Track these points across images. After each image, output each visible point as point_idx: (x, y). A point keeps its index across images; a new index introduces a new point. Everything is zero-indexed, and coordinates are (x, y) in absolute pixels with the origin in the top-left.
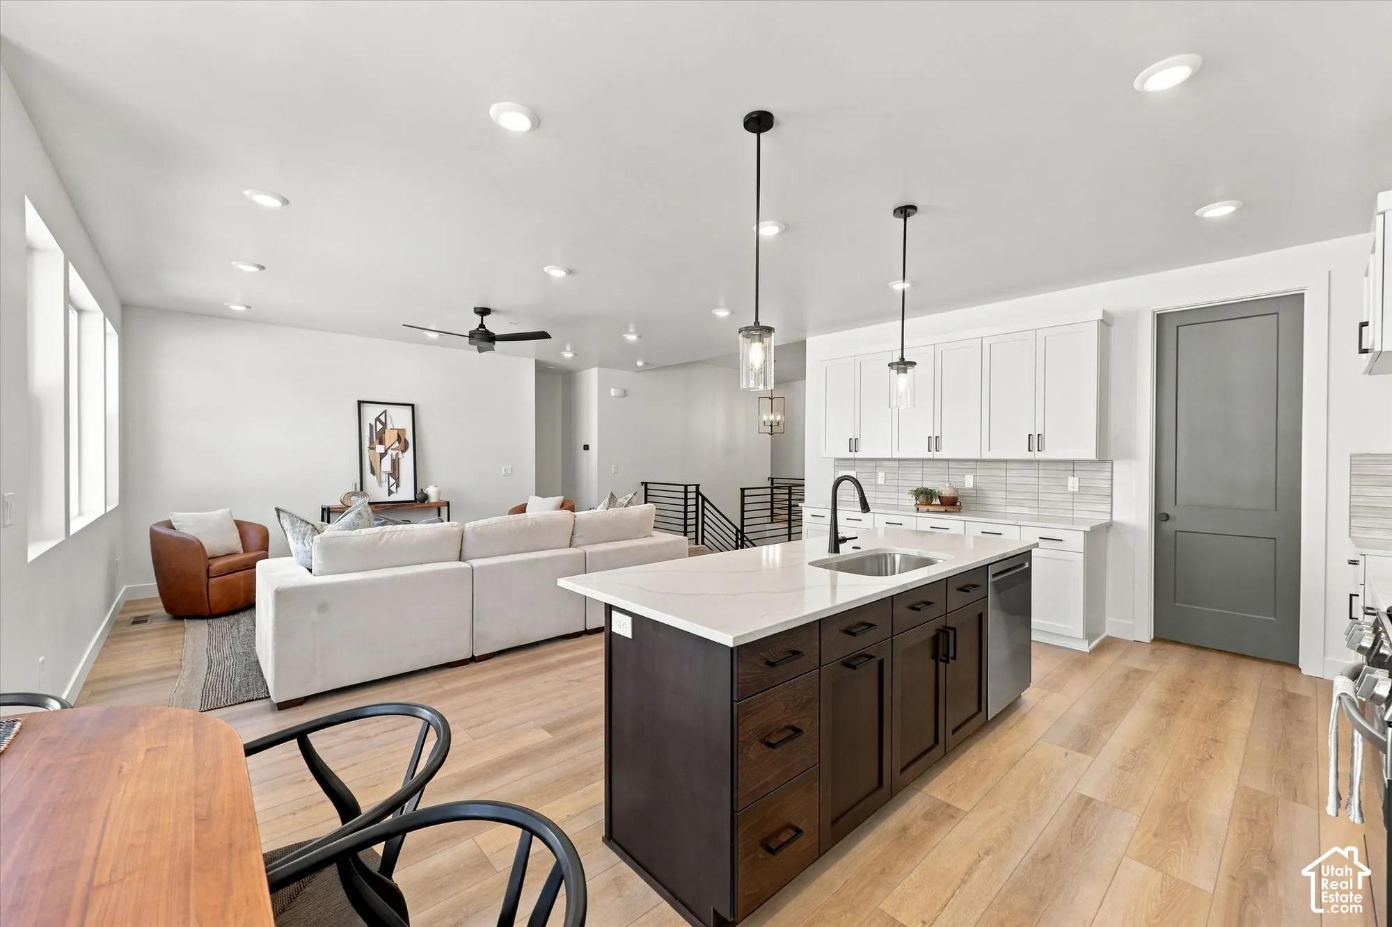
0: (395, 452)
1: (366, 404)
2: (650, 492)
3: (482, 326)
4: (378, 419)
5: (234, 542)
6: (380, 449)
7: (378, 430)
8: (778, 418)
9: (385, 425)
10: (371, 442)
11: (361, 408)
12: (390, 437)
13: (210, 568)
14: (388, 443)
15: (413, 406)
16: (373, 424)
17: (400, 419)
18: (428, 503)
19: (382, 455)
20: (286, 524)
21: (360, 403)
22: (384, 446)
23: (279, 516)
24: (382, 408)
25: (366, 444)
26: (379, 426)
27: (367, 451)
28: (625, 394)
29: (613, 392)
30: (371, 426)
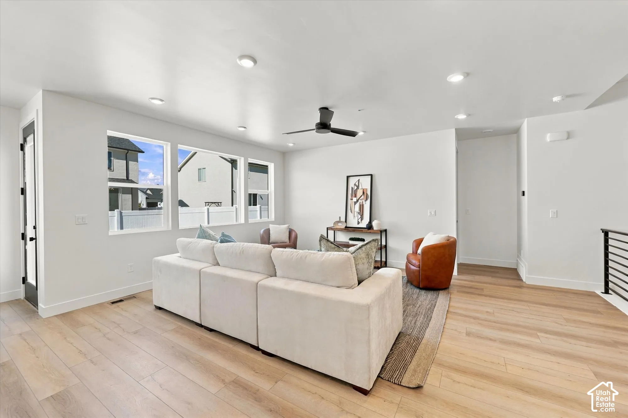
0: (361, 201)
4: (355, 184)
6: (355, 200)
7: (355, 190)
10: (352, 196)
11: (349, 179)
12: (360, 193)
14: (358, 197)
15: (371, 175)
17: (365, 183)
18: (372, 229)
19: (355, 203)
21: (348, 177)
22: (356, 198)
24: (358, 178)
25: (350, 197)
26: (356, 188)
27: (349, 201)
28: (569, 136)
29: (548, 138)
30: (352, 188)
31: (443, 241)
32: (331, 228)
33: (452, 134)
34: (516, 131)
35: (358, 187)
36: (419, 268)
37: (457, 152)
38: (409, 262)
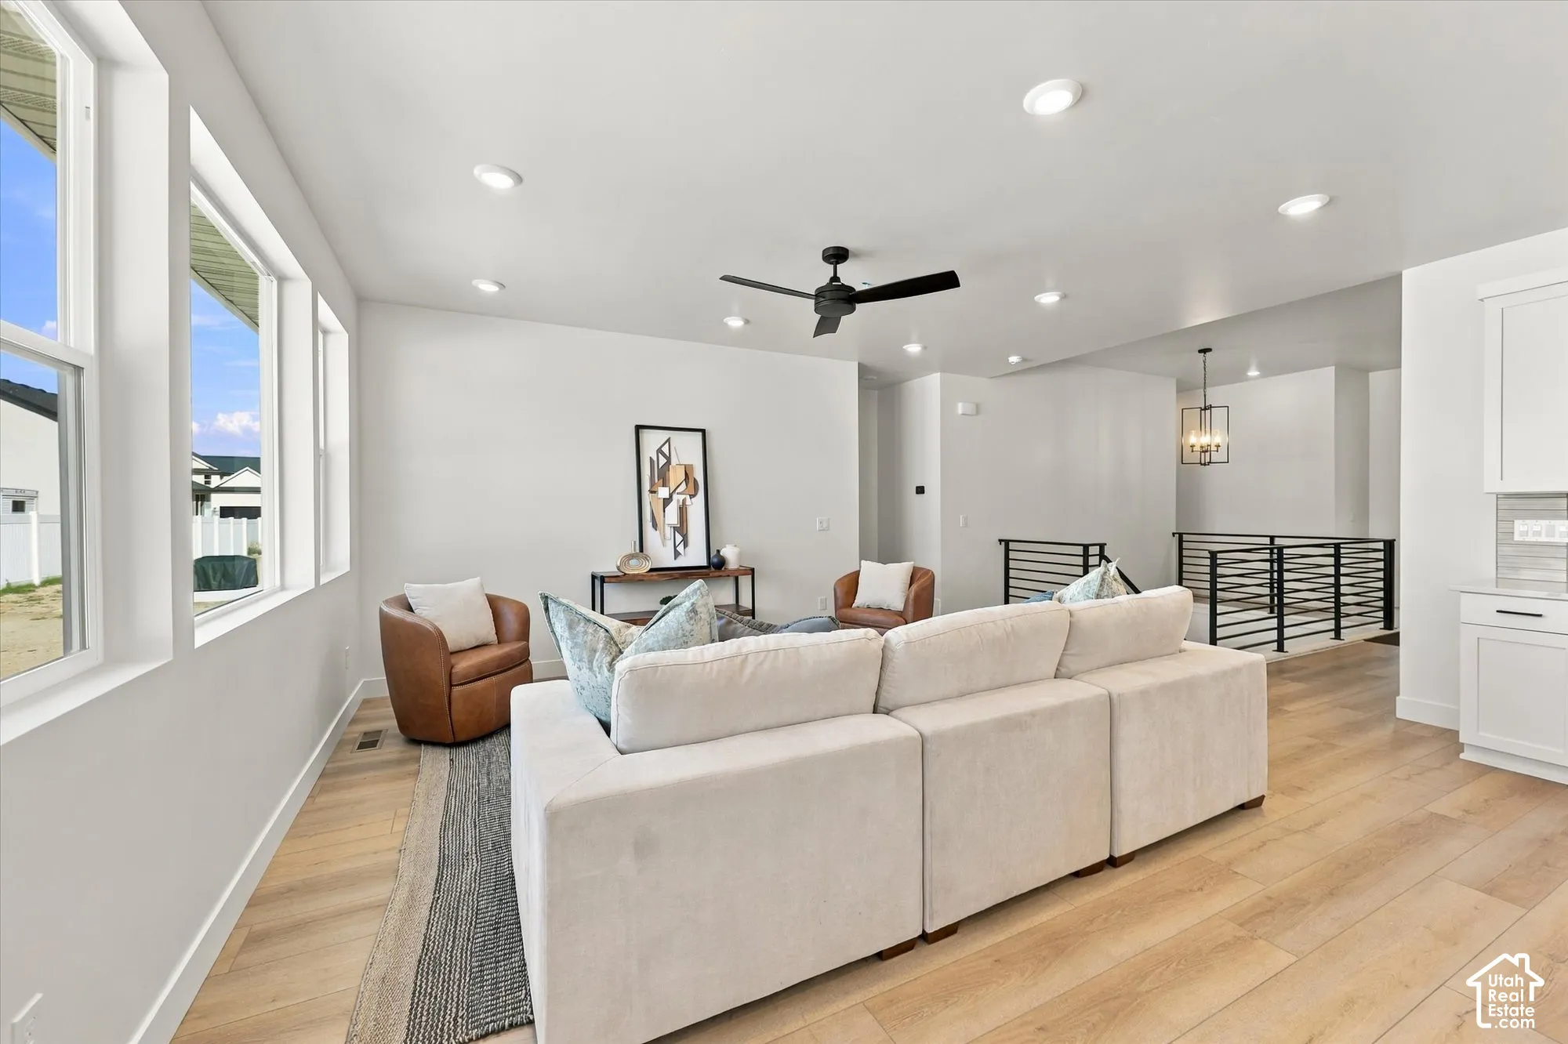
0: (682, 498)
1: (645, 431)
2: (1012, 555)
3: (835, 278)
4: (660, 451)
5: (485, 629)
6: (663, 493)
7: (660, 466)
8: (1218, 439)
9: (669, 459)
10: (652, 484)
11: (640, 434)
13: (453, 671)
14: (673, 485)
15: (703, 431)
16: (655, 459)
17: (687, 451)
18: (725, 569)
19: (667, 502)
20: (560, 627)
21: (639, 428)
22: (668, 489)
23: (547, 609)
24: (665, 435)
25: (646, 486)
26: (663, 461)
27: (647, 497)
28: (978, 410)
29: (960, 408)
30: (652, 460)
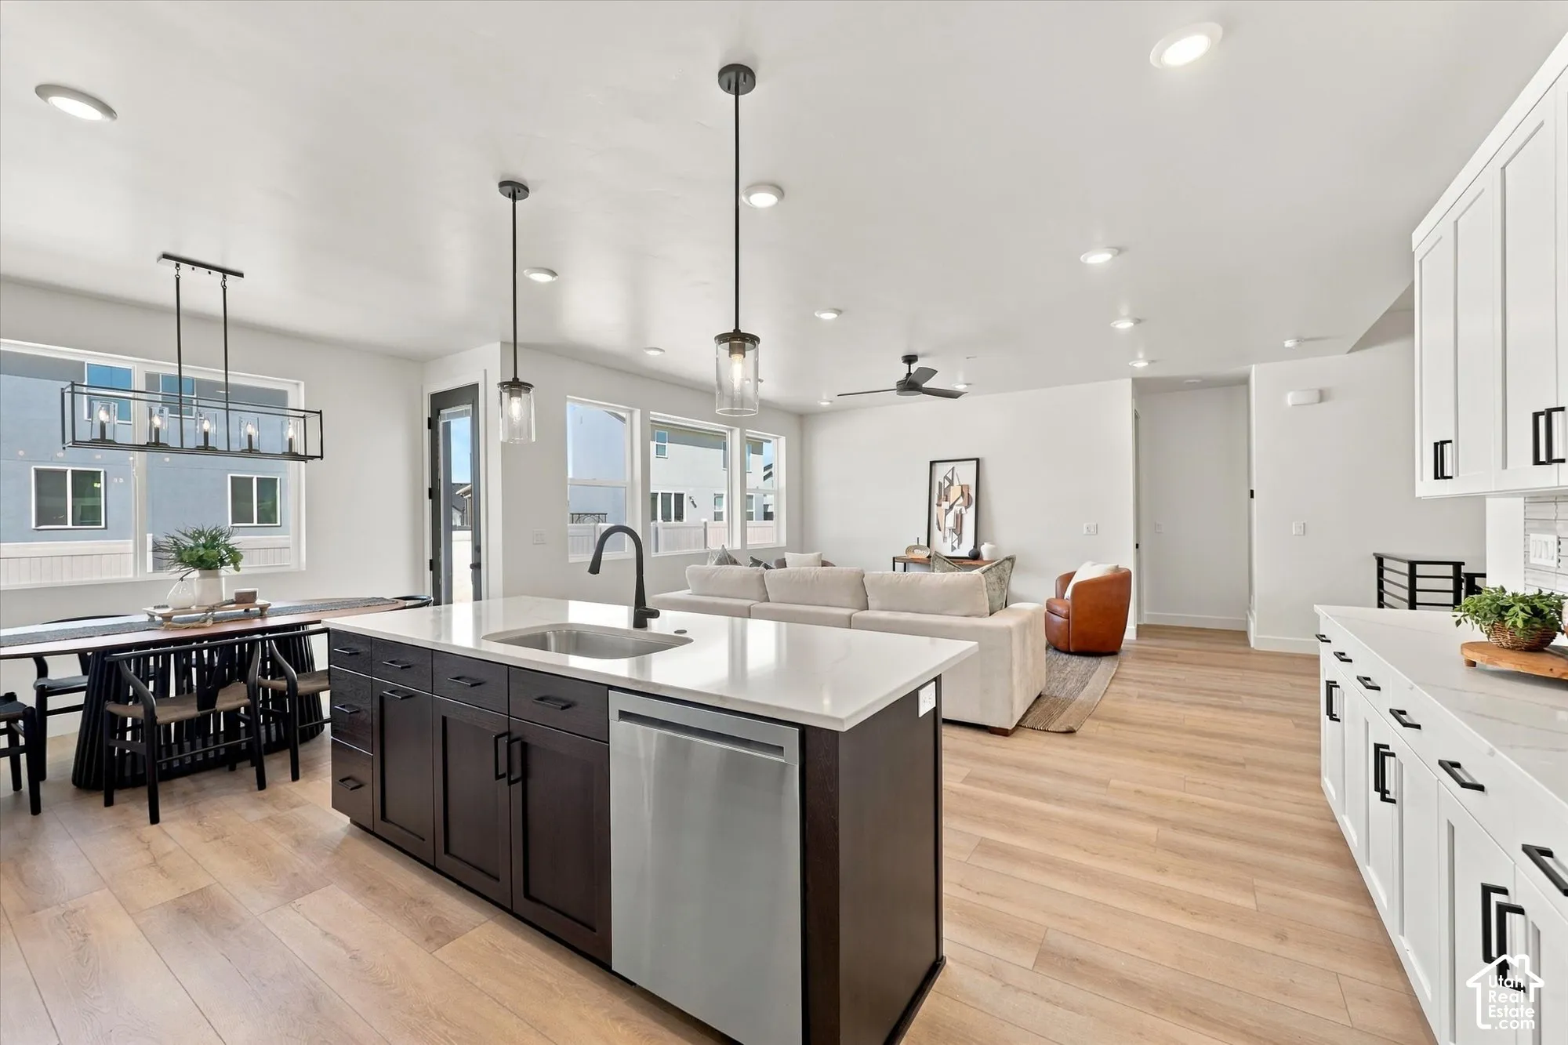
0: (958, 508)
1: (937, 464)
4: (946, 477)
6: (946, 505)
7: (946, 487)
10: (939, 499)
11: (934, 467)
12: (955, 492)
14: (952, 500)
15: (978, 460)
16: (942, 482)
17: (965, 474)
18: (981, 560)
19: (947, 512)
21: (932, 463)
22: (948, 502)
24: (950, 465)
25: (935, 500)
26: (948, 483)
27: (935, 508)
28: (1322, 396)
29: (1290, 399)
30: (940, 484)
31: (1108, 574)
32: (900, 559)
33: (1126, 386)
34: (1245, 381)
35: (951, 483)
36: (1069, 618)
37: (1136, 417)
38: (1051, 610)
